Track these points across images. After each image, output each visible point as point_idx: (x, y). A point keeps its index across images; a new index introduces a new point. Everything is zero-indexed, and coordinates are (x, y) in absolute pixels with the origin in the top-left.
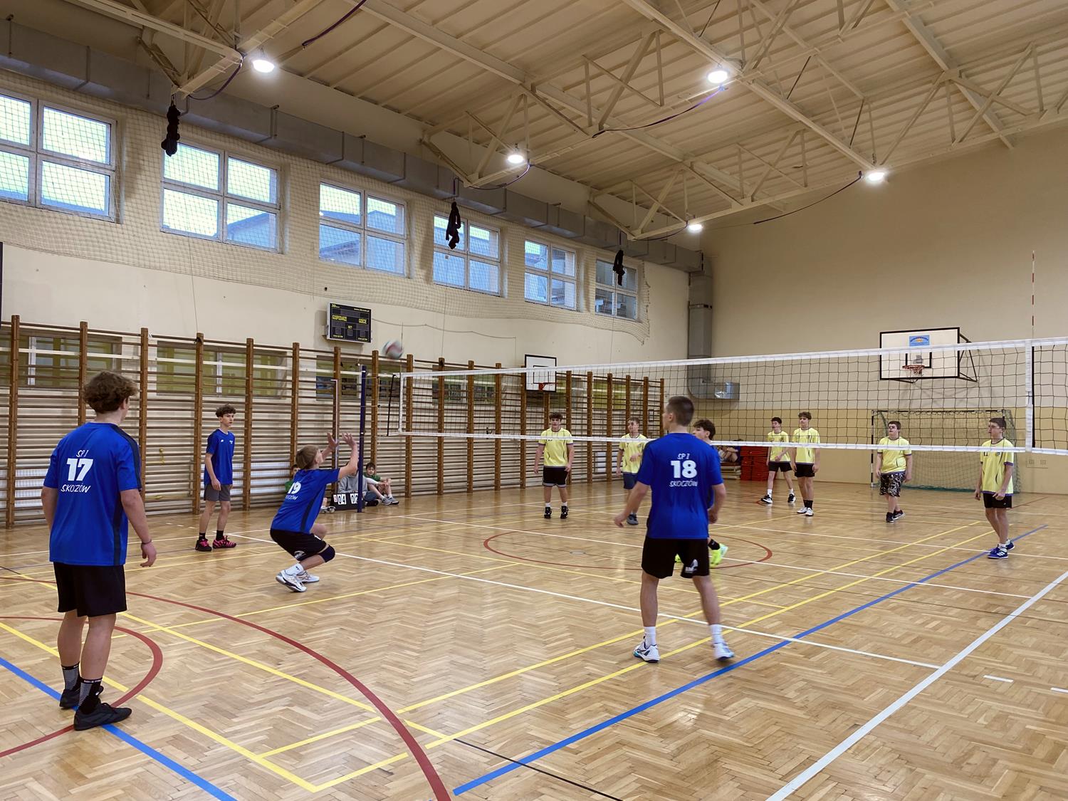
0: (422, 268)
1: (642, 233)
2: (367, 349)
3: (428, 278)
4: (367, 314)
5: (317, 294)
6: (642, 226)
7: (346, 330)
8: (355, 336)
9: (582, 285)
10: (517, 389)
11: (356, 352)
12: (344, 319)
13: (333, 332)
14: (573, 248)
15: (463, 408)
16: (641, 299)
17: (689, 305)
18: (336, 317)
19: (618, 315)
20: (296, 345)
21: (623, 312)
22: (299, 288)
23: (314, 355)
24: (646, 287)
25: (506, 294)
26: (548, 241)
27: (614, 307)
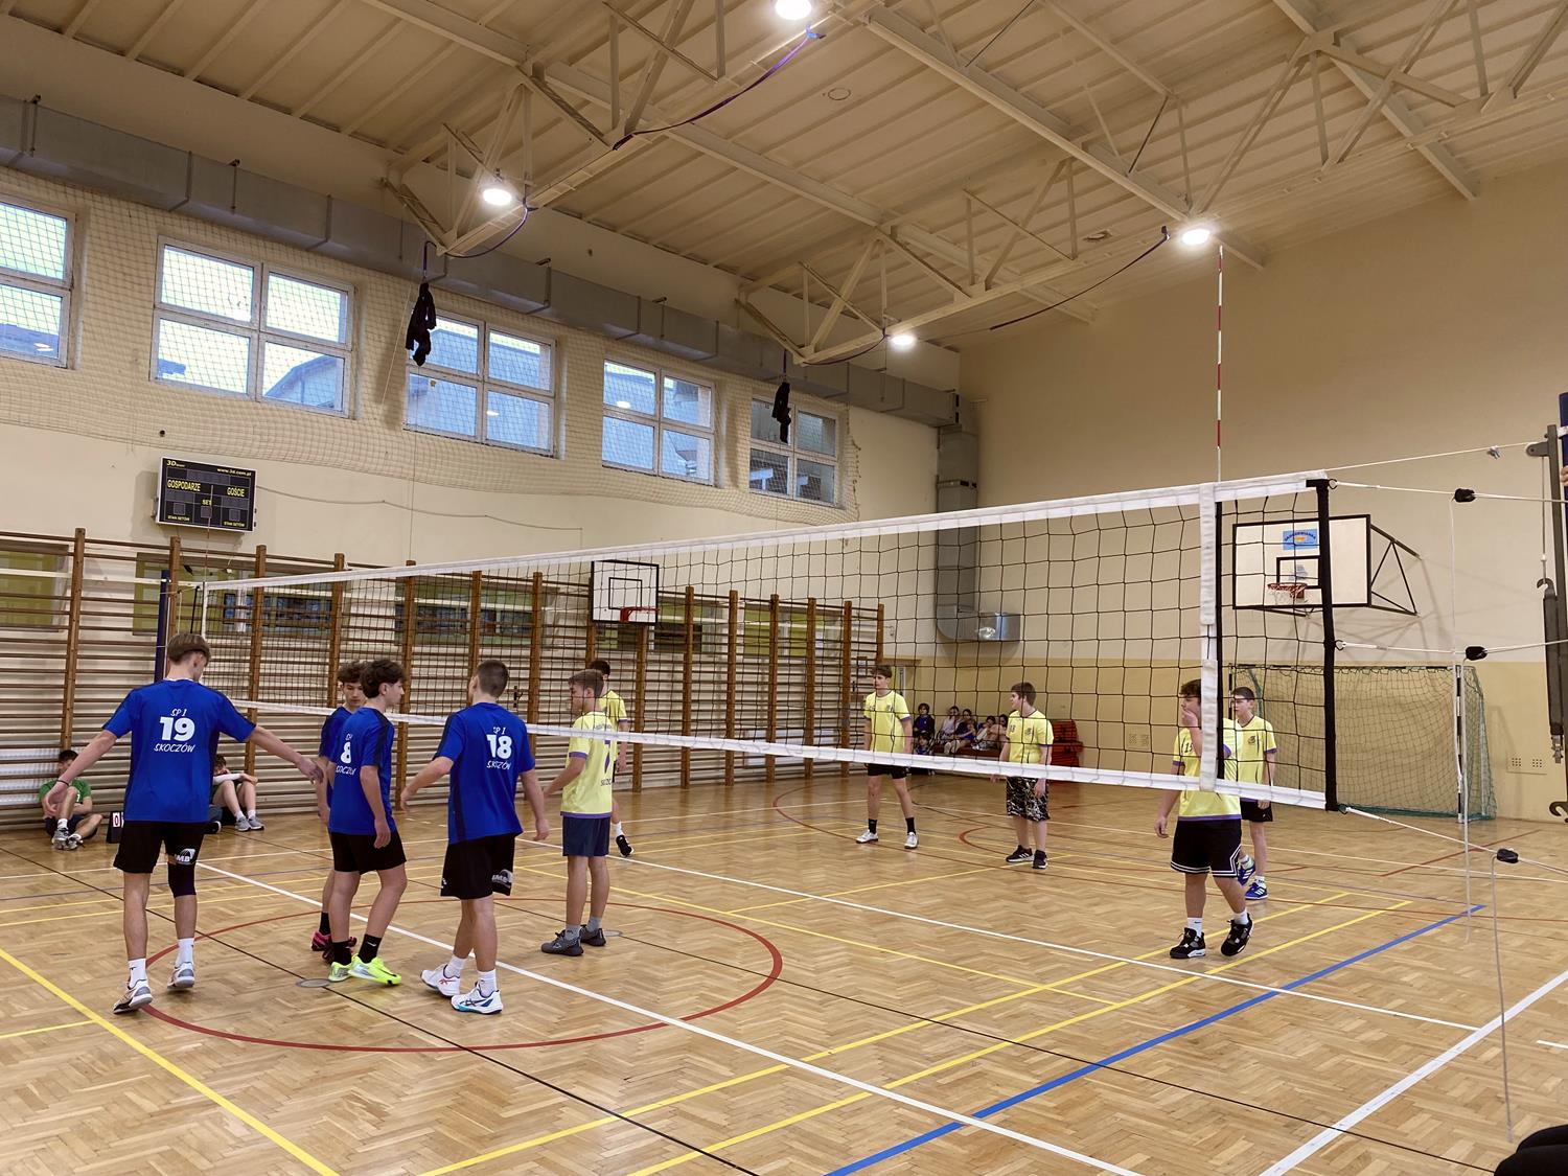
0: (377, 401)
1: (816, 351)
2: (248, 544)
3: (393, 419)
4: (246, 481)
5: (142, 443)
6: (816, 340)
7: (198, 508)
8: (219, 517)
9: (725, 443)
10: (577, 617)
11: (227, 548)
12: (195, 487)
13: (167, 509)
14: (707, 379)
15: (460, 650)
16: (843, 469)
17: (937, 483)
18: (178, 484)
19: (801, 496)
20: (80, 532)
21: (813, 490)
22: (101, 431)
23: (132, 552)
24: (852, 449)
25: (563, 453)
26: (654, 365)
27: (793, 483)
